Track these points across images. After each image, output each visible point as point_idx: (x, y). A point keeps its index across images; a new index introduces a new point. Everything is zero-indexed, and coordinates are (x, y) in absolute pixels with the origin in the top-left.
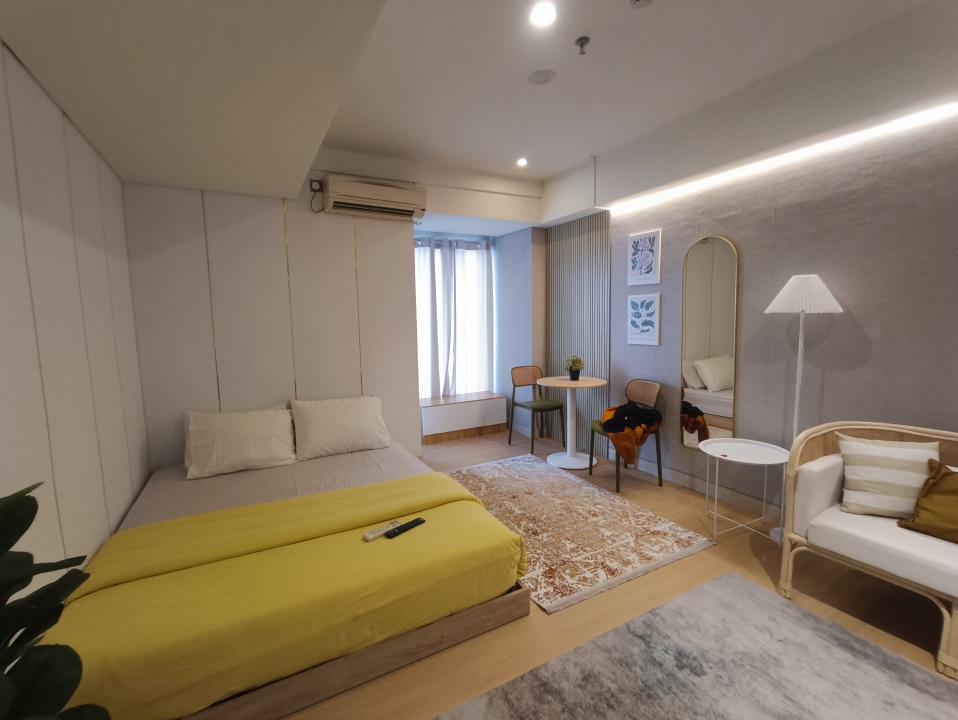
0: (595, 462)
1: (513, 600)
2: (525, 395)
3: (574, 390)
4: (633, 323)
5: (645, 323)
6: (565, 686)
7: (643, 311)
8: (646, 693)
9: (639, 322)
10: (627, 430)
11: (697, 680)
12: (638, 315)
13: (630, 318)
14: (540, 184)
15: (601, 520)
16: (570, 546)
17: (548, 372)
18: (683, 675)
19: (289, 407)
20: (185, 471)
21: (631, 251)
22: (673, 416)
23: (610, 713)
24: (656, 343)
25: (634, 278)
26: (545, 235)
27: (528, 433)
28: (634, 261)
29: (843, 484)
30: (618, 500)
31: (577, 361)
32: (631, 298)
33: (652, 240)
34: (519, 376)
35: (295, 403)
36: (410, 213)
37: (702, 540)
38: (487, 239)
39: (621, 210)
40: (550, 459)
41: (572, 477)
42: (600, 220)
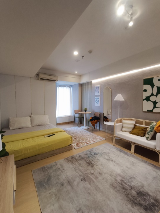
0: (89, 127)
1: (70, 147)
2: (77, 115)
3: (85, 114)
4: (96, 102)
5: (98, 102)
6: (76, 157)
7: (97, 100)
8: (89, 157)
9: (97, 102)
10: (94, 121)
11: (96, 156)
12: (96, 100)
13: (95, 101)
14: (80, 76)
15: (88, 136)
16: (81, 140)
17: (81, 111)
18: (94, 155)
19: (30, 116)
20: (9, 129)
21: (95, 89)
22: (102, 119)
23: (82, 160)
24: (99, 105)
25: (96, 94)
26: (81, 85)
27: (77, 122)
28: (96, 91)
29: (122, 127)
30: (92, 134)
31: (86, 109)
32: (95, 97)
33: (99, 87)
34: (76, 112)
35: (32, 116)
36: (55, 81)
37: (104, 139)
38: (70, 85)
39: (94, 81)
40: (81, 127)
41: (84, 130)
42: (90, 83)
